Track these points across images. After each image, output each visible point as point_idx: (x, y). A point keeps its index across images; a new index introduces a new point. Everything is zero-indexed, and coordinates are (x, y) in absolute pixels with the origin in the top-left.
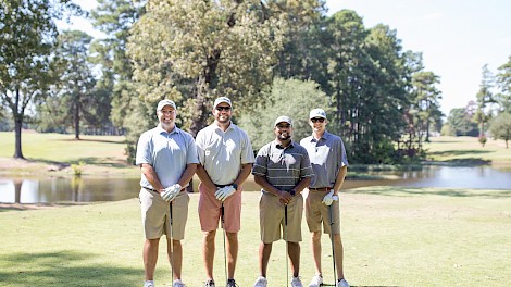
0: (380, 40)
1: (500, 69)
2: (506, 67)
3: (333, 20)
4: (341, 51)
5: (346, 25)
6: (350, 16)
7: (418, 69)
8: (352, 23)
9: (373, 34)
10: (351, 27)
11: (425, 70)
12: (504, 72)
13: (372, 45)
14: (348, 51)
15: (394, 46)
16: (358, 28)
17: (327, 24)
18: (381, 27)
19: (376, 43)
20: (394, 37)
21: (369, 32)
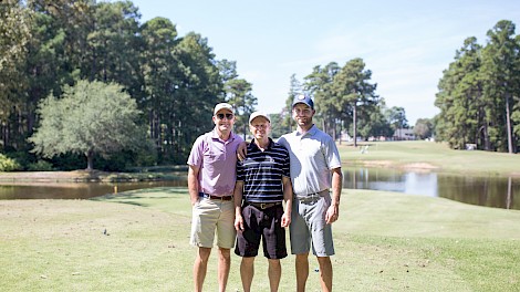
0: (191, 47)
1: (306, 78)
2: (311, 77)
3: (145, 26)
4: (155, 56)
5: (158, 32)
6: (162, 23)
7: (232, 77)
8: (164, 30)
9: (184, 42)
10: (164, 34)
11: (238, 78)
12: (309, 81)
13: (183, 52)
14: (161, 57)
15: (207, 54)
16: (170, 35)
17: (140, 30)
18: (192, 35)
19: (187, 50)
20: (204, 45)
21: (181, 39)
